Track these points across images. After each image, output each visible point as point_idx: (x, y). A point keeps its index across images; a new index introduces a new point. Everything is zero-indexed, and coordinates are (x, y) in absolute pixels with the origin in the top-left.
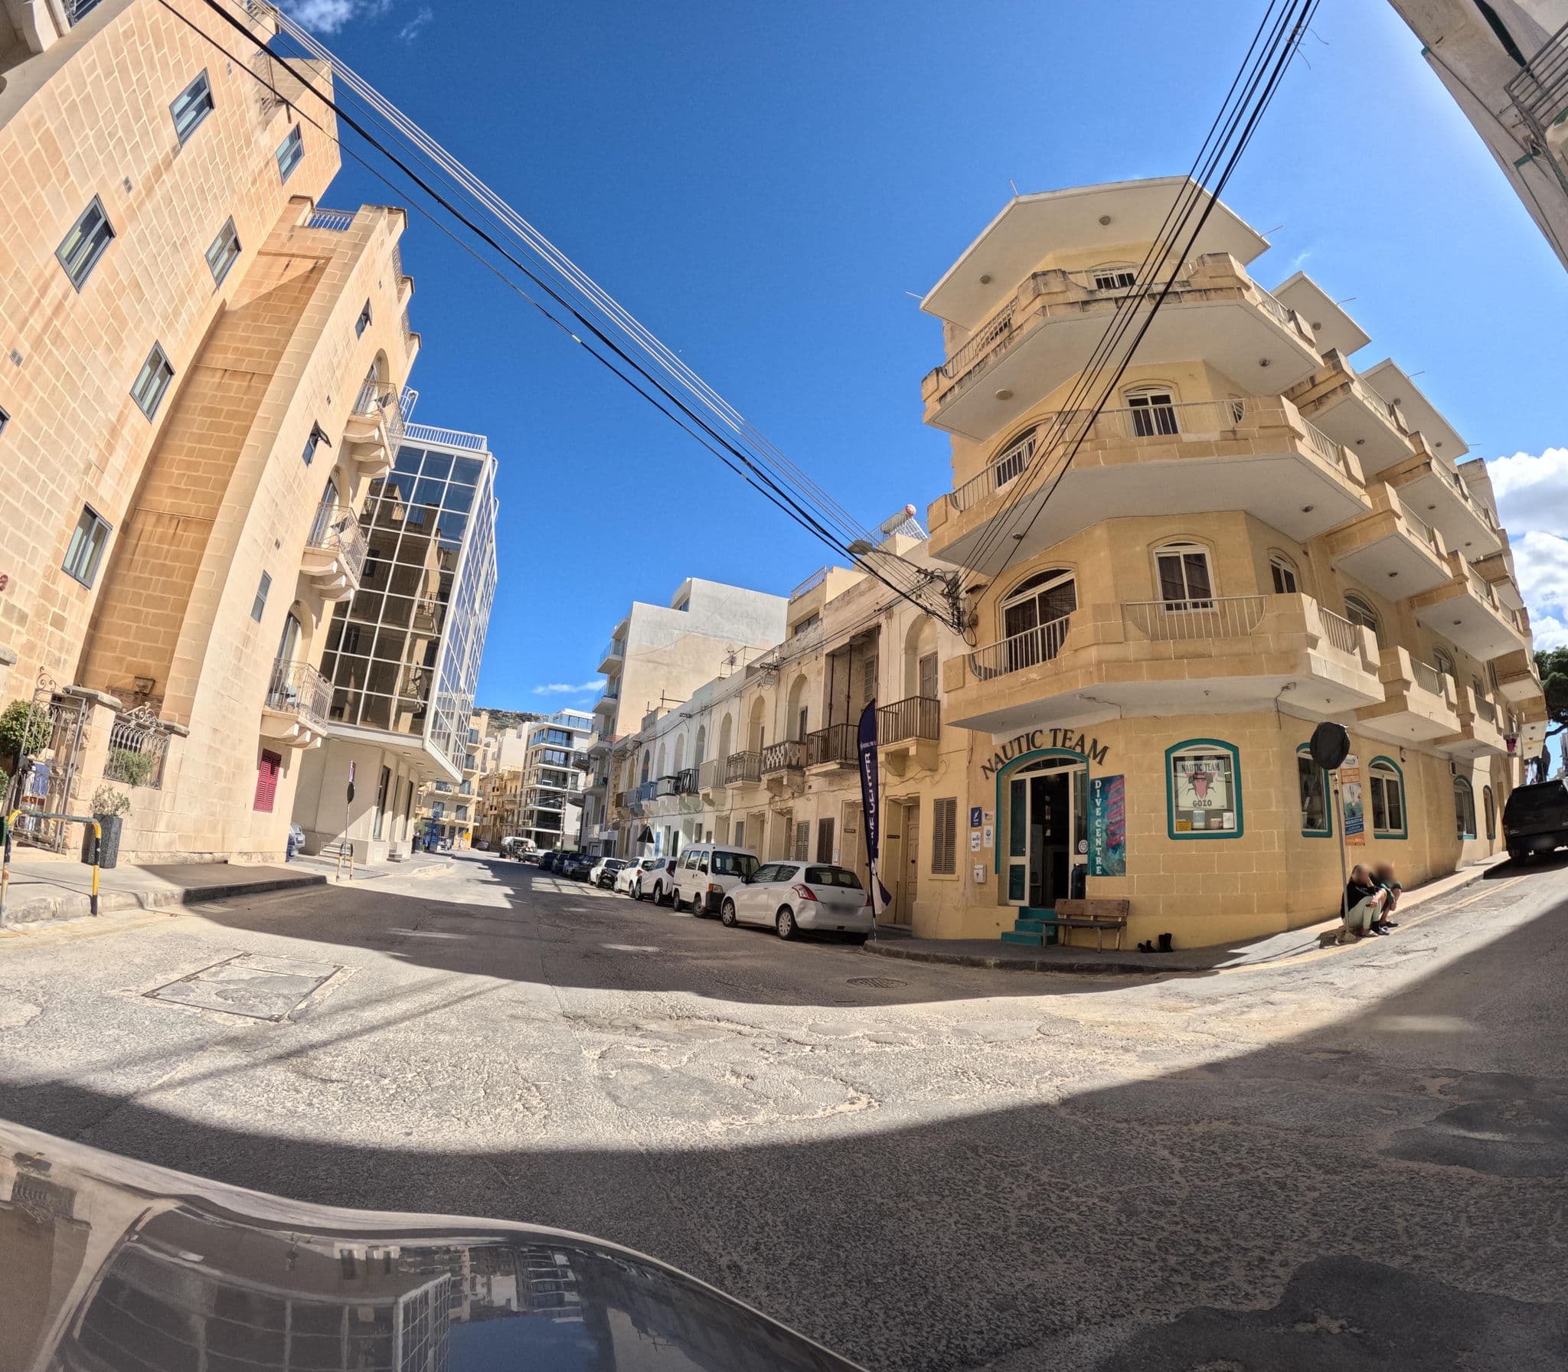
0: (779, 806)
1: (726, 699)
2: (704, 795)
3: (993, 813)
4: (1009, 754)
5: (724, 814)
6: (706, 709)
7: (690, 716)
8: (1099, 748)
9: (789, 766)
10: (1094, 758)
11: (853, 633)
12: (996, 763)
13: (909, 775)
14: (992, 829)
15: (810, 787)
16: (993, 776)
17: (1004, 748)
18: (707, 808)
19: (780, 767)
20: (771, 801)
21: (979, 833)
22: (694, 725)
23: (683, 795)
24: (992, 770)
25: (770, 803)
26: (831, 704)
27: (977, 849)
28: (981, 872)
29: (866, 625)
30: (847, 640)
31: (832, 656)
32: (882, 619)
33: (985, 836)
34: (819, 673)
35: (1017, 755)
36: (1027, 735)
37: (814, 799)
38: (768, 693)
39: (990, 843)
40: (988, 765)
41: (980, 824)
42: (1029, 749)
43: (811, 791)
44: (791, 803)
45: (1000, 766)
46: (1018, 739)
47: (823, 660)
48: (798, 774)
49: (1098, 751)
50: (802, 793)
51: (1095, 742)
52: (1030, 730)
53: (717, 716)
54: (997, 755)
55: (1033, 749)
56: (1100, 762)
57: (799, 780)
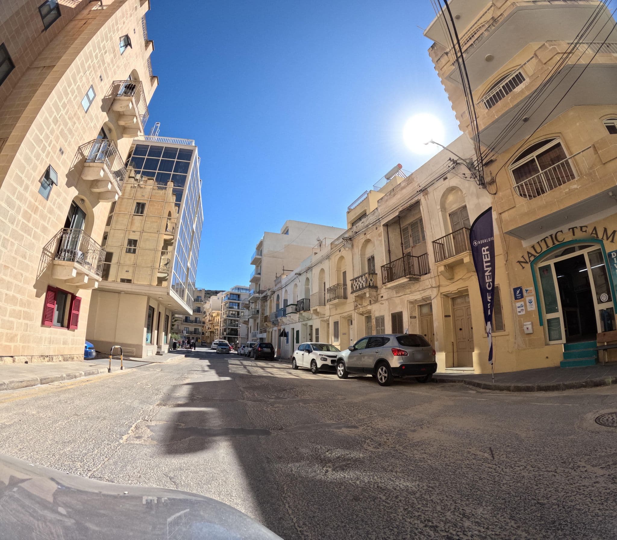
0: (361, 310)
1: (320, 262)
2: (314, 310)
3: (532, 288)
4: (539, 250)
5: (325, 319)
6: (309, 269)
7: (300, 274)
8: (609, 232)
9: (369, 286)
10: (608, 239)
11: (401, 209)
12: (529, 257)
13: (457, 277)
14: (533, 299)
15: (382, 297)
16: (528, 266)
17: (533, 247)
18: (314, 317)
19: (363, 288)
20: (356, 307)
21: (523, 303)
22: (303, 278)
23: (301, 312)
24: (526, 262)
25: (355, 309)
26: (389, 251)
27: (523, 313)
28: (530, 327)
29: (409, 203)
30: (397, 214)
31: (386, 225)
32: (421, 197)
33: (528, 304)
34: (380, 235)
35: (545, 249)
36: (551, 236)
37: (386, 303)
38: (346, 253)
39: (533, 307)
40: (522, 260)
41: (522, 297)
42: (554, 244)
43: (383, 299)
44: (369, 307)
45: (532, 259)
46: (544, 239)
47: (381, 229)
48: (374, 290)
49: (609, 234)
50: (376, 301)
51: (605, 230)
52: (553, 232)
53: (316, 271)
54: (528, 253)
55: (557, 243)
56: (612, 241)
57: (374, 293)
